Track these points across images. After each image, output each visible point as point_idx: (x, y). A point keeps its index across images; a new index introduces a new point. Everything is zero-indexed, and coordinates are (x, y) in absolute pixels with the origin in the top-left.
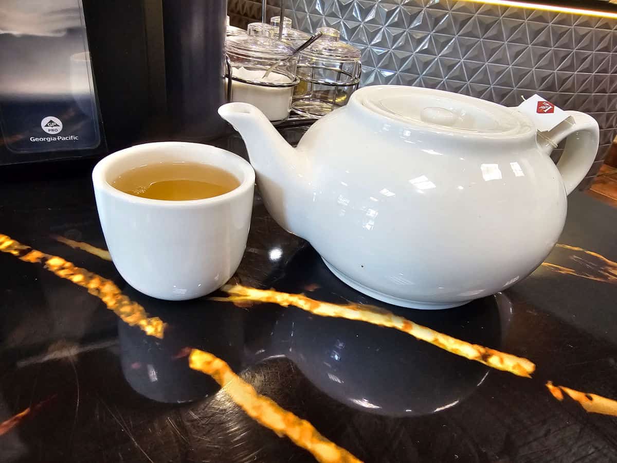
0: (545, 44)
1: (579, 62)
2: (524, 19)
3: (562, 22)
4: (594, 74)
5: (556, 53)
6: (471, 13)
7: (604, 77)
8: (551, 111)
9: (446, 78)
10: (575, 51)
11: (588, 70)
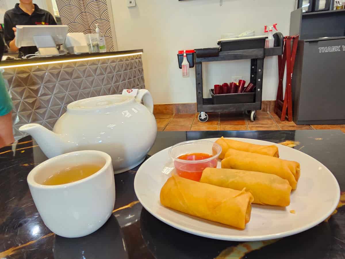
0: (102, 74)
1: (119, 77)
2: (86, 66)
3: (103, 63)
4: (127, 81)
5: (108, 77)
6: (59, 69)
7: (131, 81)
8: (132, 91)
9: (63, 104)
10: (115, 73)
11: (124, 80)
